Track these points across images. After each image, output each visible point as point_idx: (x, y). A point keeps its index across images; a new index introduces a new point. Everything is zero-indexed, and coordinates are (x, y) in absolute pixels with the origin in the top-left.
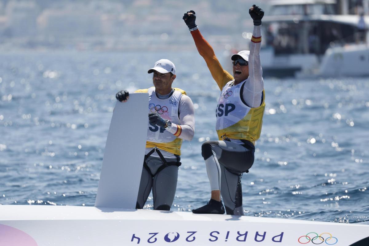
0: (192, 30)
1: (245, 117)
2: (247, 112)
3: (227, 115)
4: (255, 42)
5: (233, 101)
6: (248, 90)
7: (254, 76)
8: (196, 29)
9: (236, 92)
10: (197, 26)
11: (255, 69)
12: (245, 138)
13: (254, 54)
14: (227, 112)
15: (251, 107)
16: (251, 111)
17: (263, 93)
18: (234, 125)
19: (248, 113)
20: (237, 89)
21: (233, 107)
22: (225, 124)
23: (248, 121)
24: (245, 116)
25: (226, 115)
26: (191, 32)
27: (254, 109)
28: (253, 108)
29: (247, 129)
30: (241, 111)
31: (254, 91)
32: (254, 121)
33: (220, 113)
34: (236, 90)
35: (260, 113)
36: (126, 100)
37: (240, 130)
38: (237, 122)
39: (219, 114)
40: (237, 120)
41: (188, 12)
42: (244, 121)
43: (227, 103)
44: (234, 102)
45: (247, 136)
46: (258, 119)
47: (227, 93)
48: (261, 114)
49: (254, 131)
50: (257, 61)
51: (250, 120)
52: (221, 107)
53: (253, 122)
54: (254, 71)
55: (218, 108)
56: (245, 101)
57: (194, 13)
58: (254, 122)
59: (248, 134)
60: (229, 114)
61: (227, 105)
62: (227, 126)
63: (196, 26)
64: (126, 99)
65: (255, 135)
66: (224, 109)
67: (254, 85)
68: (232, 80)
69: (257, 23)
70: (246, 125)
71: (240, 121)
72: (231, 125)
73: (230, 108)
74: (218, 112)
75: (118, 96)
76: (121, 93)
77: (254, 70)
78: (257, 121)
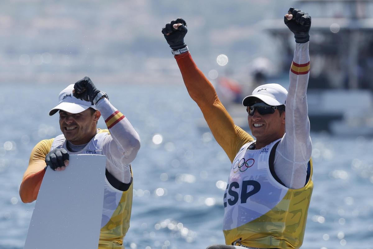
0: (178, 53)
1: (278, 205)
2: (283, 195)
3: (245, 202)
4: (297, 73)
5: (257, 176)
6: (284, 157)
7: (294, 135)
8: (184, 51)
9: (261, 160)
10: (187, 46)
11: (296, 121)
12: (277, 246)
13: (295, 95)
14: (245, 197)
15: (289, 187)
16: (288, 194)
17: (309, 164)
18: (258, 219)
19: (283, 199)
20: (264, 154)
21: (257, 186)
22: (242, 218)
23: (283, 212)
24: (278, 203)
25: (243, 201)
26: (176, 56)
27: (294, 191)
28: (292, 188)
29: (281, 227)
30: (270, 194)
31: (294, 160)
32: (294, 212)
33: (233, 198)
34: (262, 156)
35: (304, 199)
36: (63, 167)
37: (270, 228)
38: (263, 213)
39: (229, 200)
40: (264, 210)
41: (173, 23)
42: (277, 212)
43: (245, 180)
44: (258, 178)
45: (282, 242)
46: (300, 210)
47: (245, 163)
48: (307, 200)
49: (295, 231)
50: (301, 106)
51: (288, 210)
52: (233, 189)
53: (292, 214)
54: (294, 125)
55: (228, 190)
56: (279, 177)
57: (185, 24)
58: (294, 215)
59: (282, 238)
60: (248, 200)
61: (246, 184)
62: (245, 221)
63: (185, 46)
64: (64, 165)
65: (296, 239)
66: (239, 191)
67: (295, 150)
68: (250, 141)
69: (302, 38)
70: (280, 220)
71: (270, 211)
72: (252, 219)
73: (250, 188)
74: (229, 196)
75: (49, 159)
76: (55, 154)
77: (294, 122)
78: (299, 213)
